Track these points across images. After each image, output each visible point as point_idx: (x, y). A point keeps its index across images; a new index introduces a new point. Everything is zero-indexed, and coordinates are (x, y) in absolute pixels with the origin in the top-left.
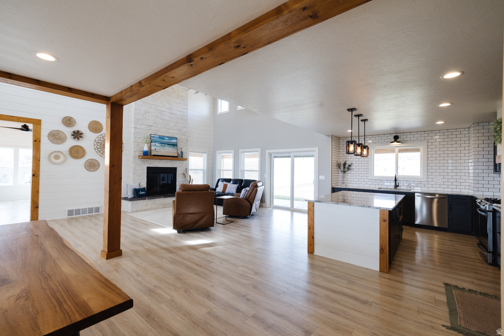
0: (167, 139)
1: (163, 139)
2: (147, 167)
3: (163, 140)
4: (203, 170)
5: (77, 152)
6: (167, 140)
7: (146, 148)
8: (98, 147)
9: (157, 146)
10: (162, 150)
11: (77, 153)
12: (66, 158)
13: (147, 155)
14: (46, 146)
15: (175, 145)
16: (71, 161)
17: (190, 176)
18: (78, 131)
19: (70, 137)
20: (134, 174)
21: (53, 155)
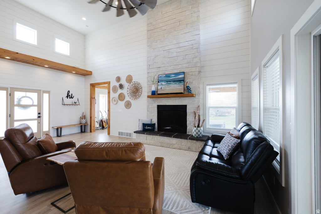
0: (173, 76)
1: (169, 77)
2: (158, 105)
3: (168, 79)
5: (122, 97)
7: (153, 89)
8: (130, 92)
9: (163, 85)
10: (168, 88)
11: (121, 97)
12: (117, 101)
13: (154, 94)
14: (112, 95)
15: (182, 81)
16: (120, 102)
17: (199, 116)
18: (121, 84)
19: (119, 88)
20: (148, 111)
21: (113, 100)
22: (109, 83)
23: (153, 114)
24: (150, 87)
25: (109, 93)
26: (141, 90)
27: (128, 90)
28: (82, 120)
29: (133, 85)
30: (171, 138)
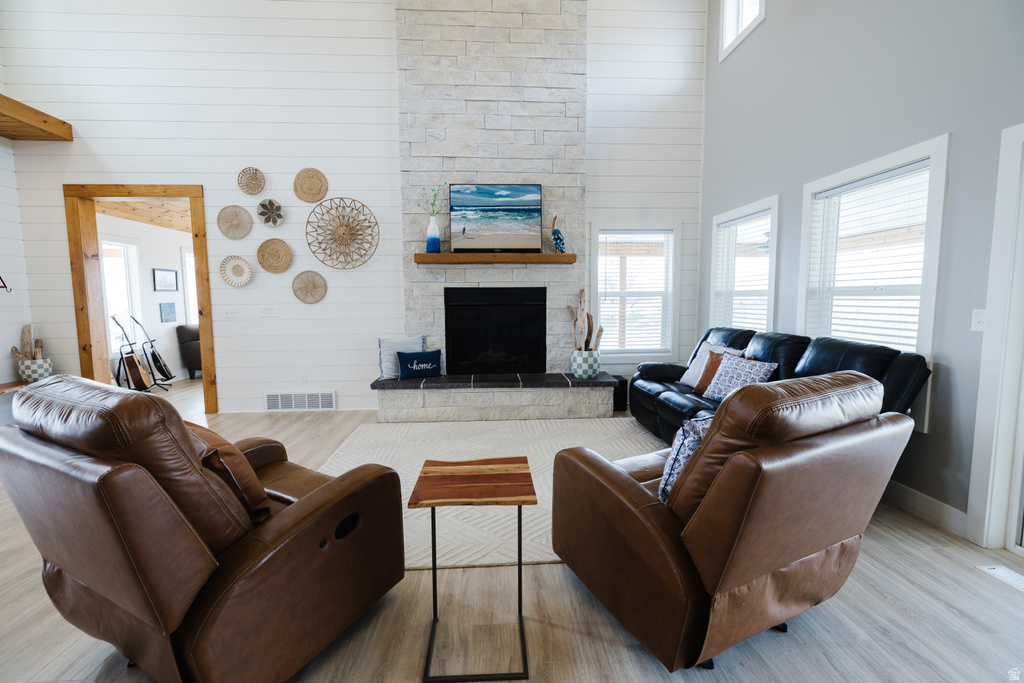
0: (505, 193)
1: (491, 194)
2: (446, 290)
3: (488, 201)
4: (664, 296)
5: (276, 255)
6: (503, 198)
7: (434, 230)
8: (320, 238)
9: (469, 220)
10: (487, 233)
11: (273, 257)
12: (253, 273)
14: (219, 245)
15: (533, 211)
16: (265, 277)
17: (589, 317)
18: (271, 203)
19: (258, 220)
20: (407, 309)
21: (230, 266)
22: (196, 194)
23: (431, 320)
24: (413, 222)
25: (200, 237)
26: (369, 231)
27: (310, 229)
28: (28, 362)
29: (333, 212)
30: (514, 389)
